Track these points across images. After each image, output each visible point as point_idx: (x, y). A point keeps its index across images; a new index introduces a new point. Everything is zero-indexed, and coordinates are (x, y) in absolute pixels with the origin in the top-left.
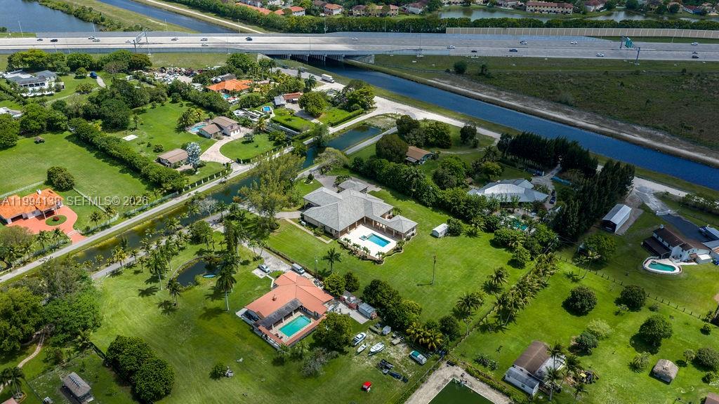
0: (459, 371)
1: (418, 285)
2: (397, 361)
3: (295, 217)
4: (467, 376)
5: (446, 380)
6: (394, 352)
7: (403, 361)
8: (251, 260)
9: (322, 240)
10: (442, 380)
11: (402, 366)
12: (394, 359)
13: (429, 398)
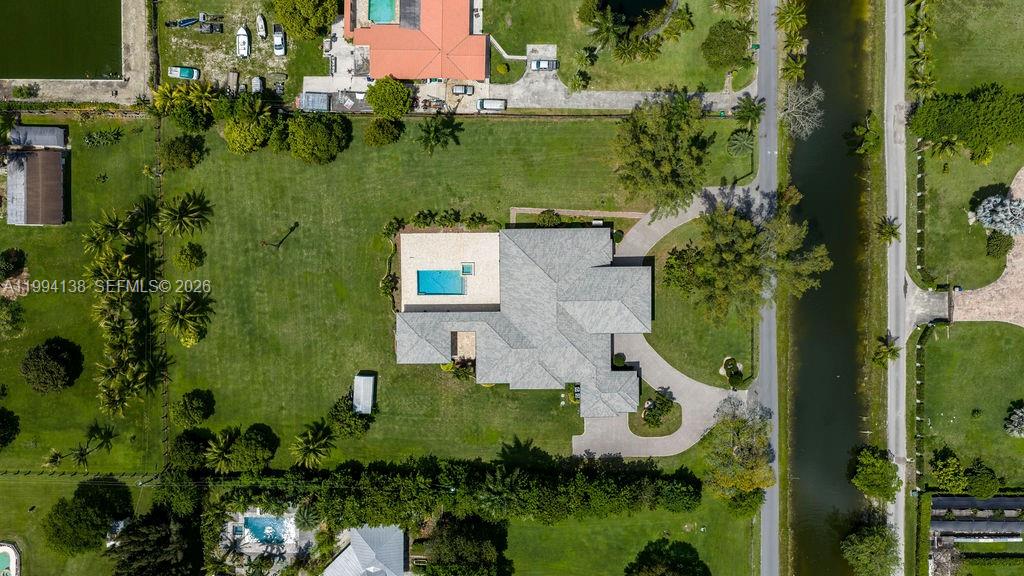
0: (125, 99)
1: (297, 224)
2: (206, 48)
3: (633, 230)
4: (108, 98)
5: (128, 68)
6: (222, 62)
7: (200, 55)
8: (590, 70)
9: (528, 210)
10: (132, 65)
11: (195, 46)
12: (213, 50)
13: (127, 24)
